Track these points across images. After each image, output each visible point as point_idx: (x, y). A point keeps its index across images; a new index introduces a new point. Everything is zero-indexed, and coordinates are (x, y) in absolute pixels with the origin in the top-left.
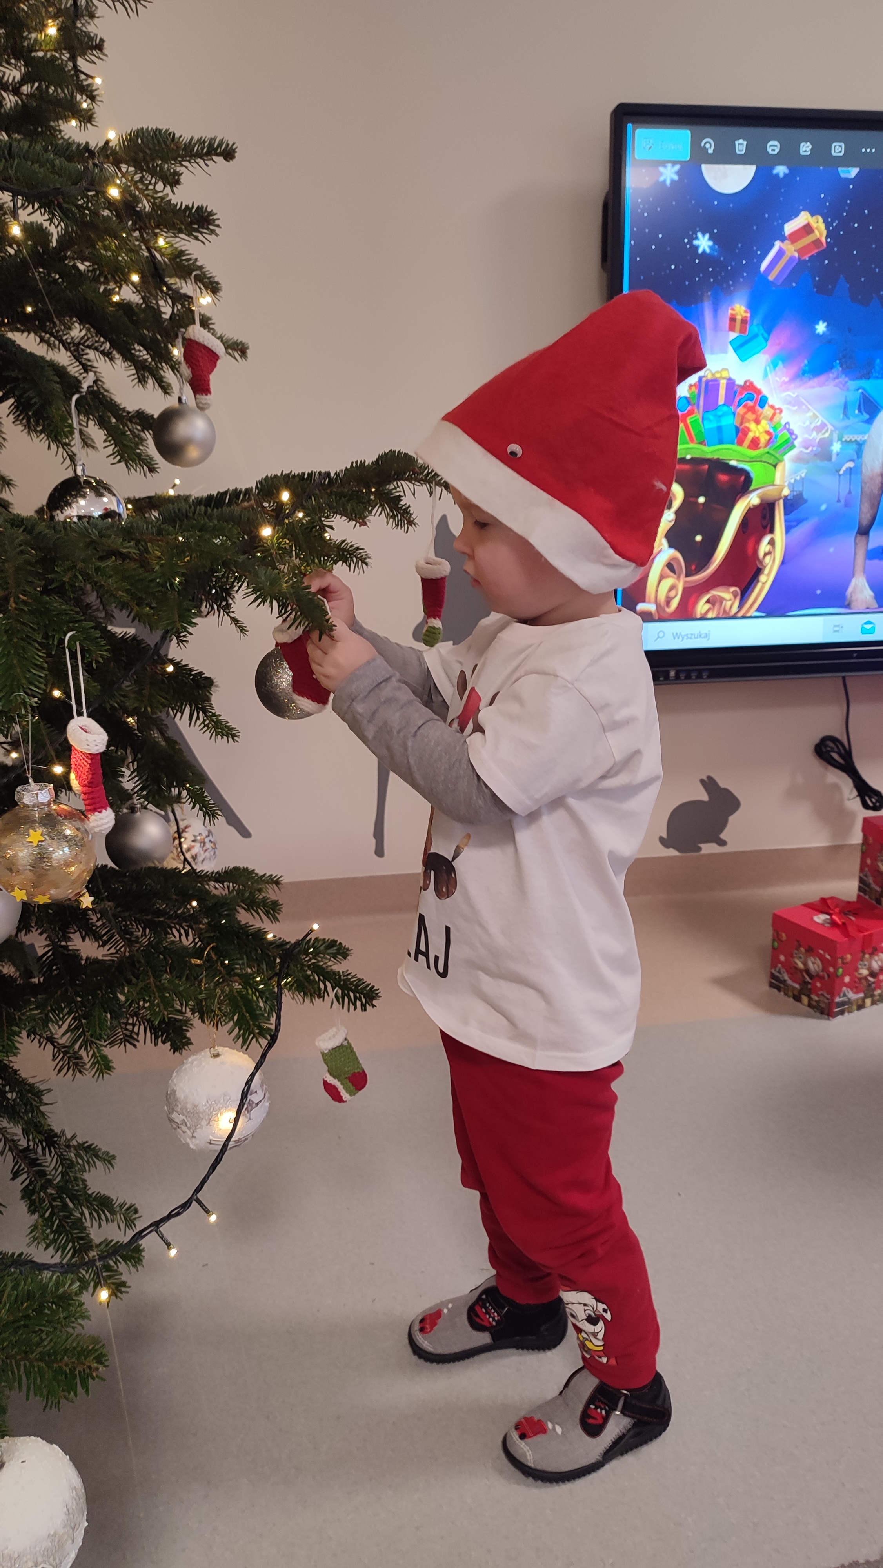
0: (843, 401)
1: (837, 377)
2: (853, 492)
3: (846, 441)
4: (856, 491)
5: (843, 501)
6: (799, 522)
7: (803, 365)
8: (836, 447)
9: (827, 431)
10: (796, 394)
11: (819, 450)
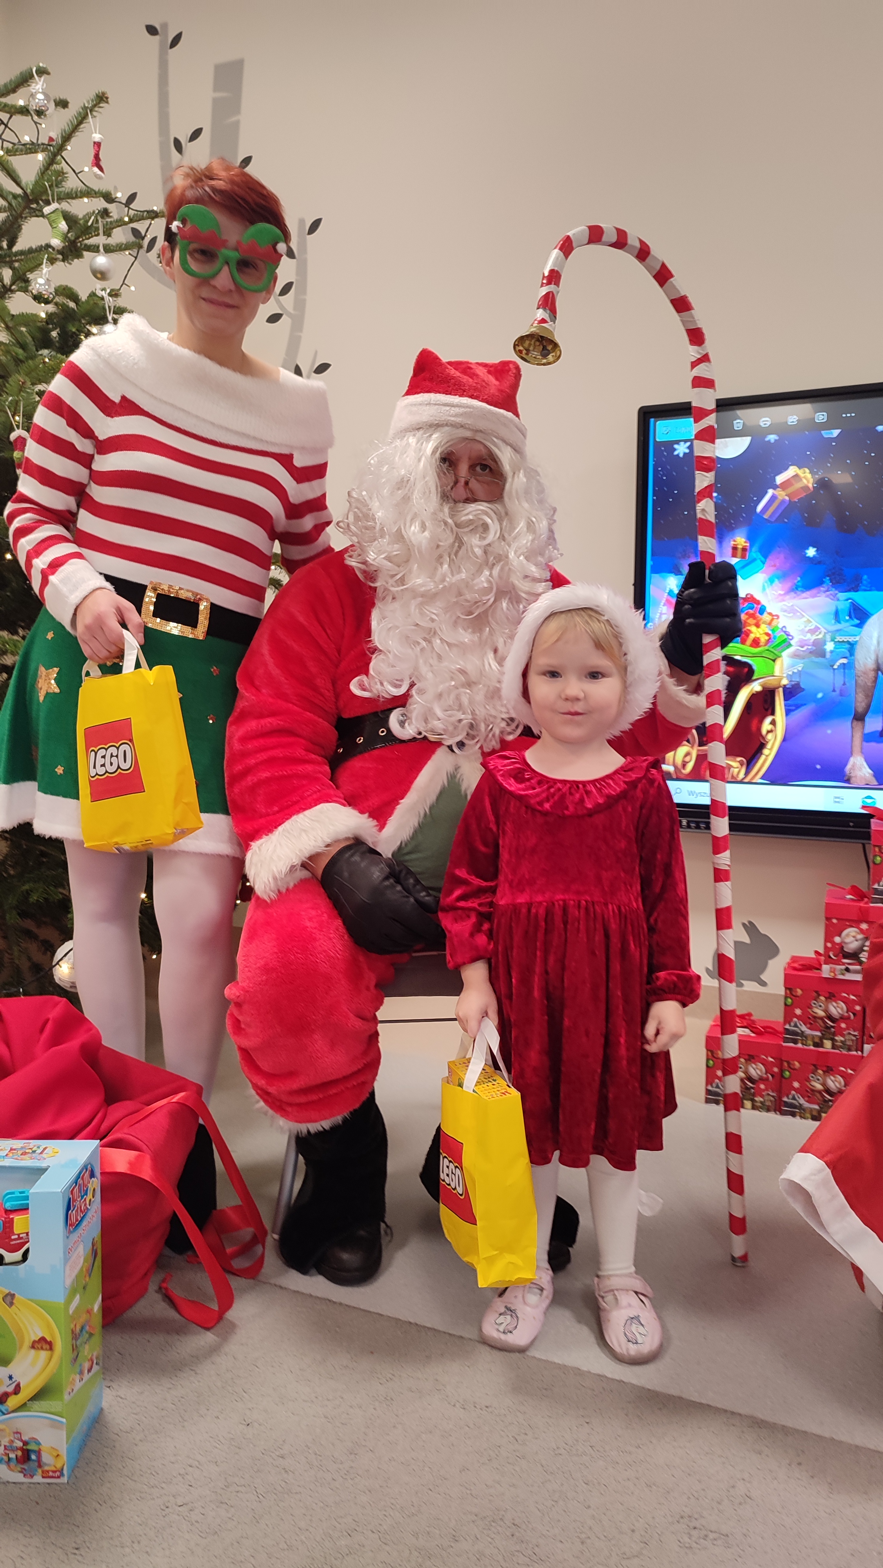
0: (834, 609)
1: (827, 591)
2: (848, 684)
3: (839, 641)
4: (851, 684)
5: (838, 692)
6: (798, 707)
7: (796, 581)
8: (830, 646)
9: (820, 633)
10: (791, 604)
11: (814, 648)
